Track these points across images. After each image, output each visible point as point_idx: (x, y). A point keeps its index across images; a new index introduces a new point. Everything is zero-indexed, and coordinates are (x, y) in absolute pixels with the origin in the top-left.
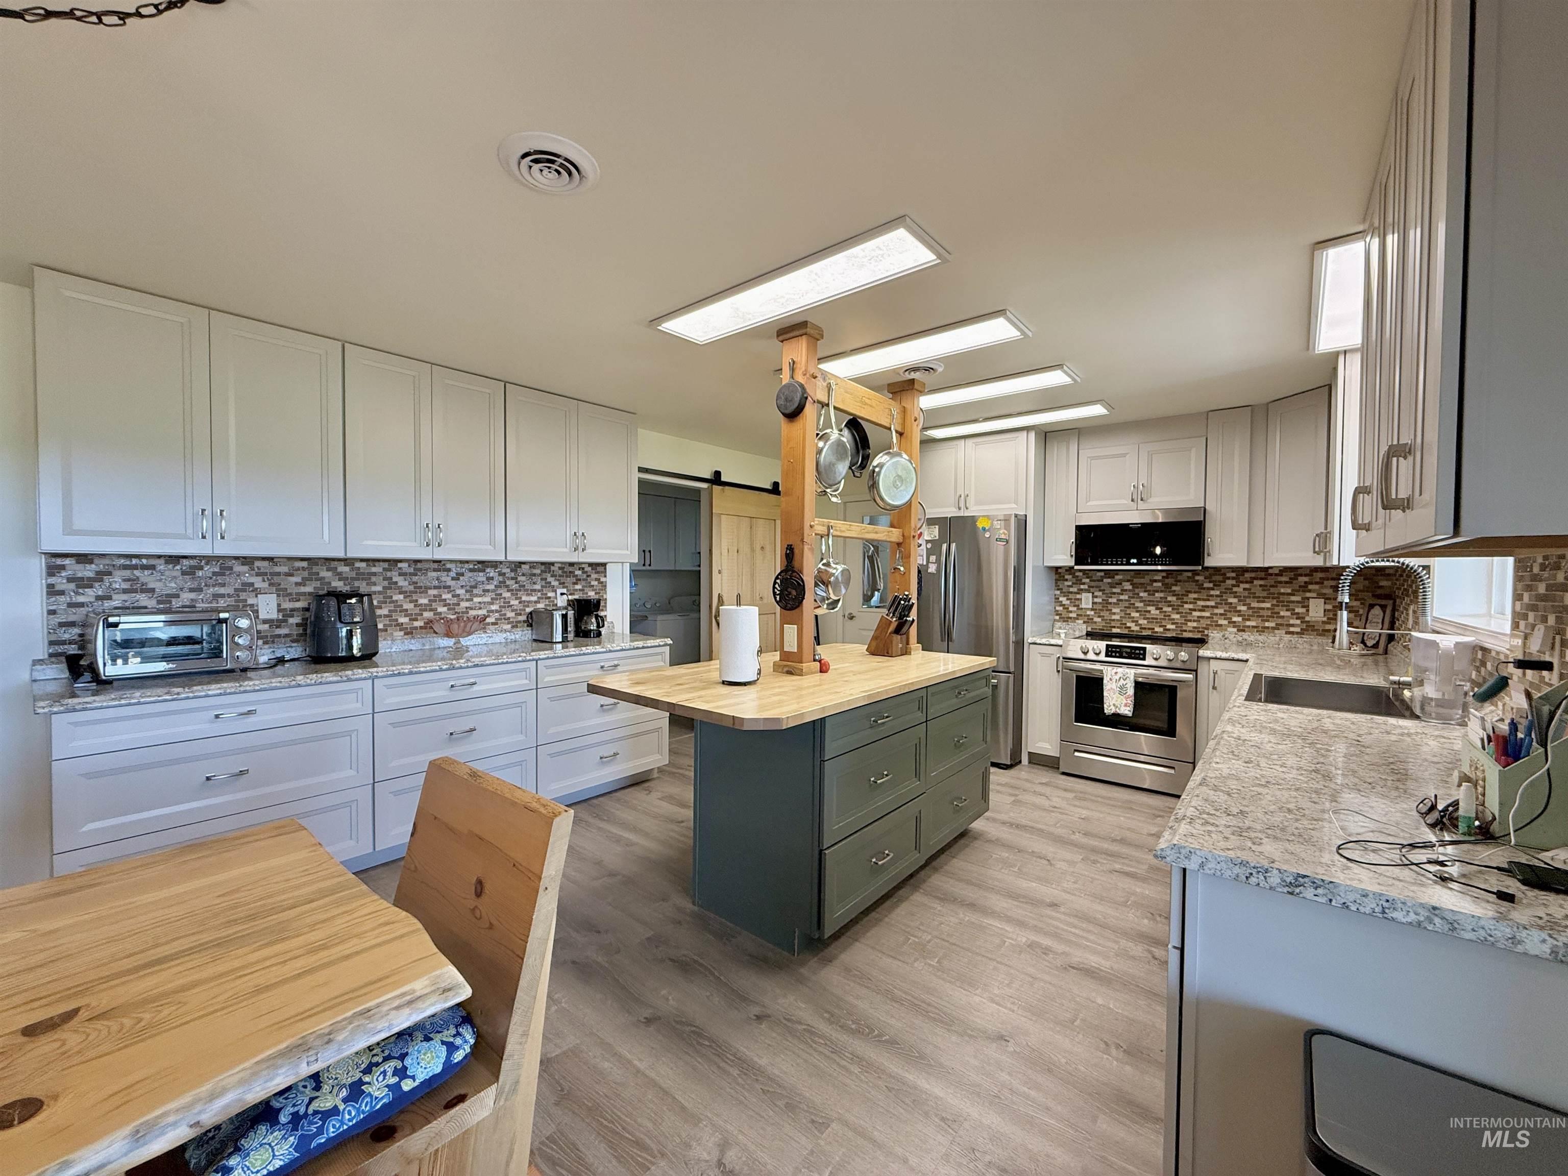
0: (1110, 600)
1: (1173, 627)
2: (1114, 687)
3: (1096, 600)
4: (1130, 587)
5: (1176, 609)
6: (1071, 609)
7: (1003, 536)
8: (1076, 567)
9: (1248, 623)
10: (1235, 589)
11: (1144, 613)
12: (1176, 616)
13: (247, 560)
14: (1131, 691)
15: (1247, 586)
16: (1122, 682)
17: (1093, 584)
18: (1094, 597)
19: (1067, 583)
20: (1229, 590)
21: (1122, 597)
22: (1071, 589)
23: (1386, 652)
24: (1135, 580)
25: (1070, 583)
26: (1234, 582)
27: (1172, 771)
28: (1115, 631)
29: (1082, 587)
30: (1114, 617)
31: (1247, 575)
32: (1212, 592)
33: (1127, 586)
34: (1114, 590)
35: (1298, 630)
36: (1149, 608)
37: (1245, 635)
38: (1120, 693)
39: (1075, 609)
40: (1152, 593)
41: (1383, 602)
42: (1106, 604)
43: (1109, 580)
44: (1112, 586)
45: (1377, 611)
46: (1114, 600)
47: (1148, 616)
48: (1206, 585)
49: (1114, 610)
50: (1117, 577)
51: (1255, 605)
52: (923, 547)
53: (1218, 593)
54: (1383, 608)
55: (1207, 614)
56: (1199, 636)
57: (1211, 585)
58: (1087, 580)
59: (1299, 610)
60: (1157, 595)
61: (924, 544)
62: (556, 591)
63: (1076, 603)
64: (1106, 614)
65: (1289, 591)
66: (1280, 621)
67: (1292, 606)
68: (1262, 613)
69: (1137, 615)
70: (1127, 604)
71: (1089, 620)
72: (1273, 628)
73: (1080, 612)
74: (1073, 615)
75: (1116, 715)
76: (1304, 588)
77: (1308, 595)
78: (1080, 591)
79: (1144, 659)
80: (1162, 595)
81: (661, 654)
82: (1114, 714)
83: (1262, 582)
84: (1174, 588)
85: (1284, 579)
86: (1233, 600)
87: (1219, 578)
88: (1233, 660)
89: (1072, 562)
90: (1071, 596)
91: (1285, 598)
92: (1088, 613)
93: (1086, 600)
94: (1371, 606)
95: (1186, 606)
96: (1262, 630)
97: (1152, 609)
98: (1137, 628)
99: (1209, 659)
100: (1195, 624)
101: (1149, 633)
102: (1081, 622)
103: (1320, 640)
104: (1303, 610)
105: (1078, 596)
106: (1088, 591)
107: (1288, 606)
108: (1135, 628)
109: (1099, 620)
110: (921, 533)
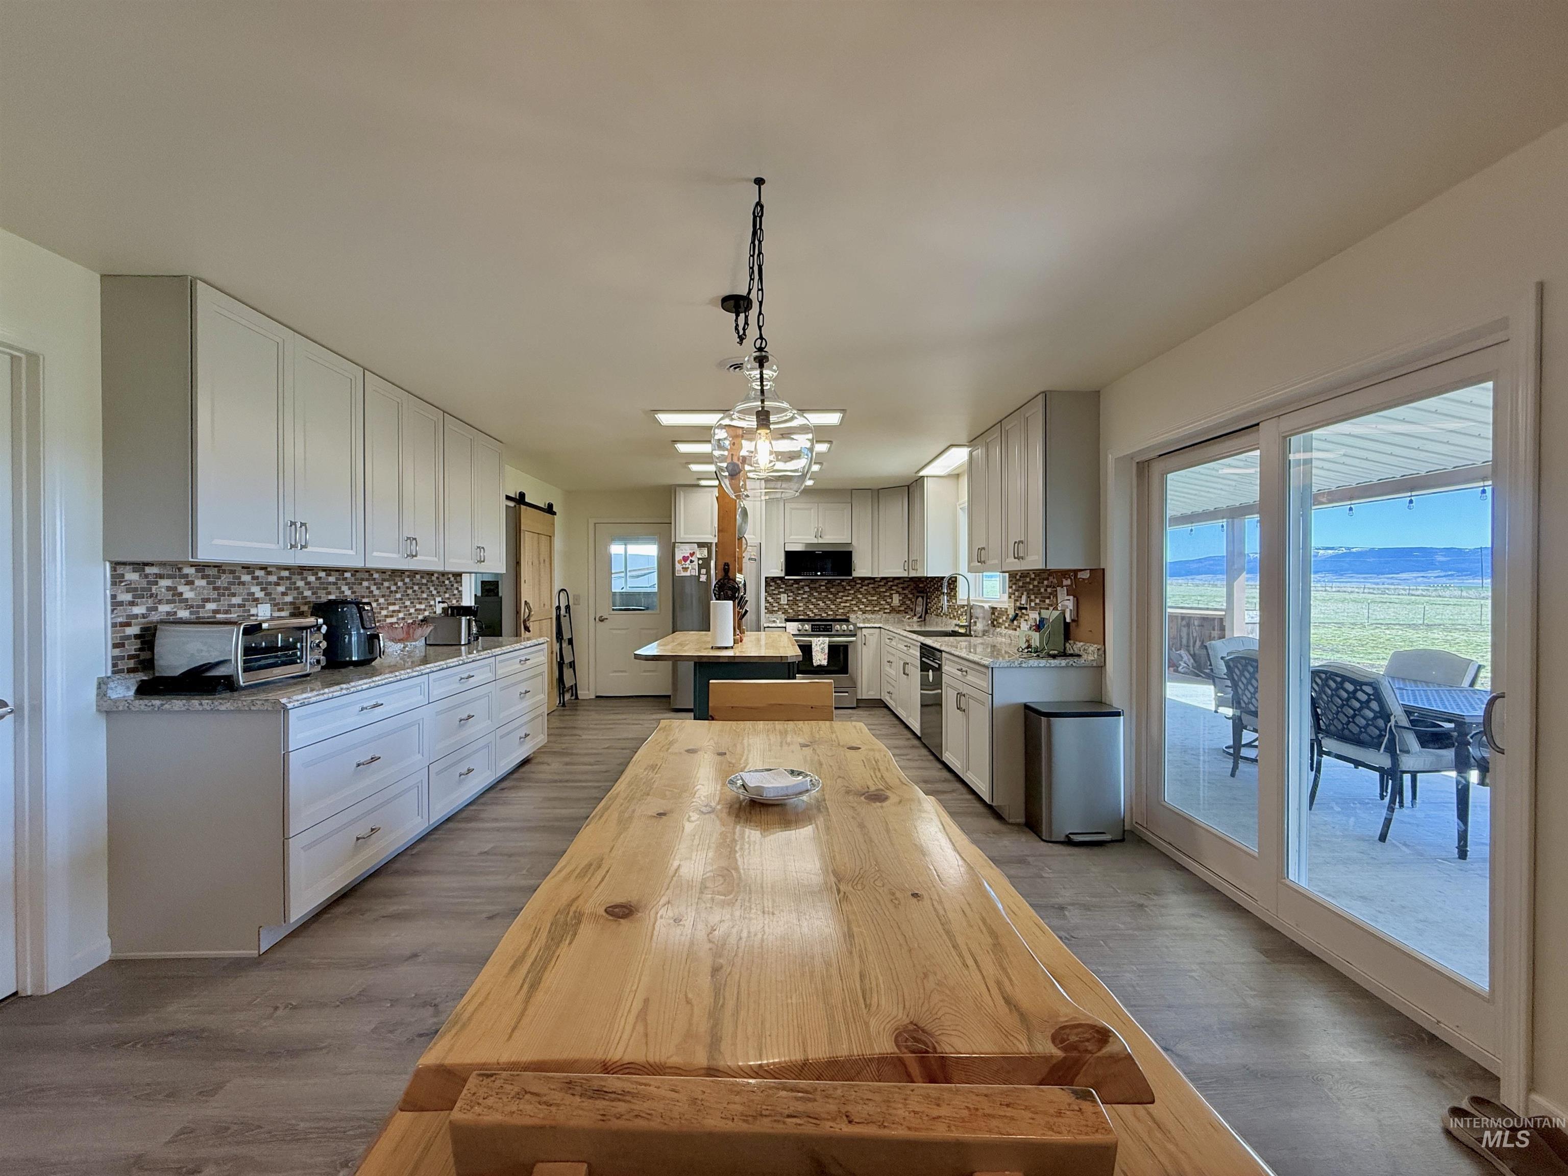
0: (798, 598)
1: (831, 613)
2: (818, 649)
3: (789, 598)
4: (808, 590)
5: (833, 602)
6: (774, 605)
8: (786, 577)
9: (867, 609)
10: (861, 590)
11: (816, 605)
12: (833, 607)
13: (248, 568)
14: (827, 651)
15: (866, 588)
16: (822, 645)
17: (787, 588)
18: (788, 596)
19: (771, 588)
20: (858, 591)
21: (804, 596)
22: (774, 592)
23: (925, 620)
24: (811, 586)
25: (773, 588)
26: (860, 586)
27: (847, 694)
28: (801, 617)
29: (781, 590)
30: (800, 609)
31: (866, 582)
32: (850, 592)
33: (807, 589)
34: (800, 592)
35: (888, 611)
36: (819, 602)
37: (867, 615)
38: (822, 652)
39: (776, 605)
40: (820, 593)
41: (922, 595)
42: (795, 602)
43: (797, 586)
44: (798, 589)
45: (920, 599)
46: (799, 598)
47: (818, 607)
48: (847, 588)
49: (800, 605)
50: (801, 584)
51: (870, 598)
52: (696, 563)
53: (852, 592)
54: (923, 597)
55: (848, 605)
56: (844, 617)
57: (849, 588)
58: (784, 586)
59: (889, 600)
60: (823, 594)
61: (696, 560)
62: (435, 600)
63: (777, 601)
64: (795, 607)
65: (884, 590)
66: (881, 607)
67: (886, 598)
68: (873, 602)
69: (813, 606)
70: (806, 600)
71: (785, 612)
72: (878, 611)
73: (780, 607)
74: (776, 609)
75: (820, 666)
76: (890, 588)
77: (892, 592)
78: (780, 593)
79: (831, 631)
80: (825, 594)
81: (542, 650)
82: (818, 666)
83: (872, 586)
84: (831, 590)
85: (882, 583)
86: (860, 596)
87: (853, 583)
88: (873, 628)
89: (782, 574)
90: (774, 596)
91: (882, 594)
92: (785, 607)
93: (784, 599)
94: (918, 597)
95: (838, 600)
96: (873, 612)
97: (820, 603)
98: (813, 615)
99: (862, 628)
100: (842, 611)
101: (819, 617)
102: (780, 613)
103: (898, 615)
104: (890, 600)
105: (779, 596)
106: (784, 593)
107: (884, 598)
108: (812, 615)
109: (791, 611)
110: (694, 553)
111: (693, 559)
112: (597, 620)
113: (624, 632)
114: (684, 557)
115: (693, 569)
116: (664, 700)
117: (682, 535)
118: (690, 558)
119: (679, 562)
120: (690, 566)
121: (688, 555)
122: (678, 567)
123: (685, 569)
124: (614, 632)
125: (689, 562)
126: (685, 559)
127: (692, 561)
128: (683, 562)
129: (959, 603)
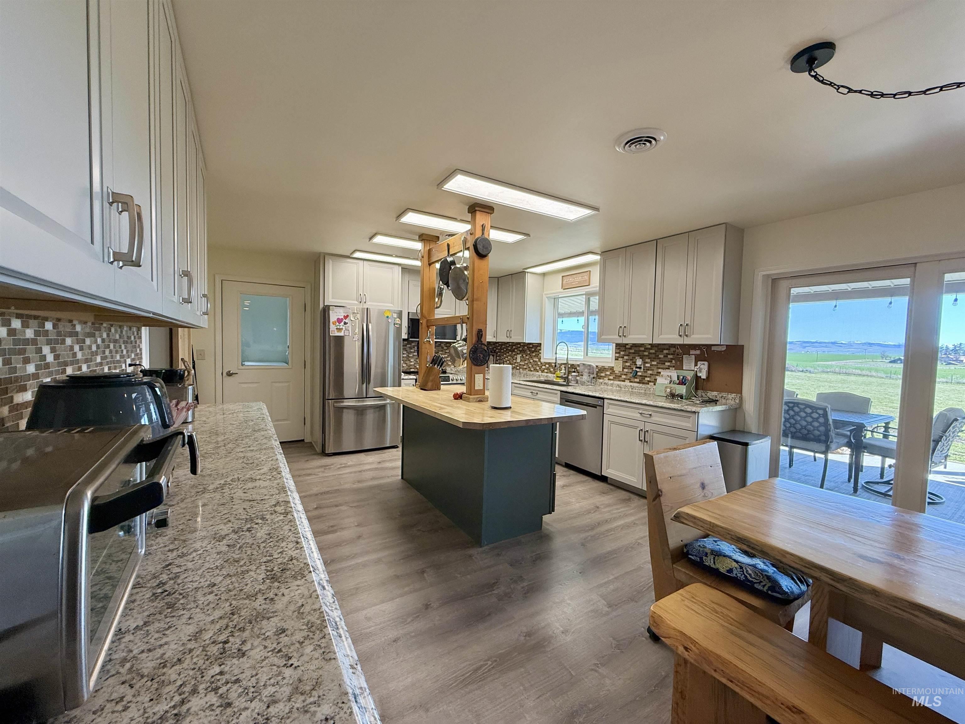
0: (410, 355)
7: (398, 322)
8: (410, 339)
28: (412, 370)
30: (411, 364)
34: (412, 351)
44: (411, 348)
46: (411, 355)
50: (413, 344)
52: (349, 325)
64: (408, 362)
79: (449, 381)
89: (406, 337)
109: (405, 365)
110: (348, 316)
111: (346, 321)
112: (225, 374)
113: (255, 385)
114: (338, 319)
115: (346, 329)
116: (299, 445)
117: (331, 300)
118: (344, 320)
119: (333, 324)
120: (344, 328)
121: (343, 317)
122: (332, 327)
123: (339, 330)
124: (243, 385)
125: (343, 323)
126: (339, 321)
127: (345, 323)
128: (337, 324)
129: (542, 361)
